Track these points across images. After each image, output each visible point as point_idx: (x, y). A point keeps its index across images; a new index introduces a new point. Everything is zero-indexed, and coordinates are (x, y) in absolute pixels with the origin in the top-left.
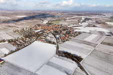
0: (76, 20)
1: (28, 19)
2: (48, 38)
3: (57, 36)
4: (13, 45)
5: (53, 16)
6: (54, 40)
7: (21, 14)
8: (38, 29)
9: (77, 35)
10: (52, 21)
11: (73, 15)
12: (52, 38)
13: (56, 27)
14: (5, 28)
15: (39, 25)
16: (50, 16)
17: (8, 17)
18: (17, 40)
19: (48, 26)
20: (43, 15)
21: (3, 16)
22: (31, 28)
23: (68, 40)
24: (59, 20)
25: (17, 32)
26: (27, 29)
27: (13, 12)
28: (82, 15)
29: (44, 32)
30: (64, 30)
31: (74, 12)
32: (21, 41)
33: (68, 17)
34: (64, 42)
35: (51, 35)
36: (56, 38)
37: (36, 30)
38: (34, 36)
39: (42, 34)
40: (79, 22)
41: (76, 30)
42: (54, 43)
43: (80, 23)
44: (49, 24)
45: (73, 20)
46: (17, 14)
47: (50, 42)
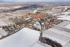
1: (22, 9)
2: (35, 25)
3: (43, 24)
4: (6, 31)
5: (42, 7)
6: (39, 27)
7: (18, 5)
8: (28, 18)
9: (60, 23)
10: (40, 11)
11: (58, 5)
12: (38, 25)
13: (43, 16)
14: (3, 17)
15: (29, 14)
16: (40, 7)
17: (8, 7)
18: (10, 27)
19: (37, 15)
20: (34, 6)
21: (4, 6)
22: (22, 17)
23: (51, 27)
24: (46, 10)
25: (11, 20)
26: (20, 17)
27: (12, 4)
29: (32, 20)
30: (49, 18)
31: (59, 3)
32: (13, 27)
33: (54, 7)
34: (47, 29)
35: (38, 23)
36: (41, 25)
37: (27, 18)
39: (30, 21)
40: (62, 11)
41: (59, 19)
42: (39, 30)
43: (63, 13)
44: (38, 13)
45: (58, 10)
47: (36, 29)
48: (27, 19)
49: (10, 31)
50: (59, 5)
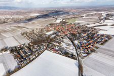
0: (96, 17)
1: (40, 18)
2: (64, 45)
3: (76, 42)
5: (67, 13)
7: (35, 12)
8: (50, 31)
9: (106, 41)
10: (66, 19)
12: (69, 45)
13: (72, 27)
14: (13, 30)
15: (51, 25)
16: (64, 13)
17: (22, 15)
19: (63, 26)
21: (17, 14)
22: (42, 30)
24: (75, 18)
25: (25, 35)
26: (38, 31)
28: (101, 11)
29: (57, 35)
33: (85, 13)
36: (74, 45)
37: (48, 31)
38: (44, 41)
39: (55, 37)
44: (63, 23)
46: (31, 12)
48: (48, 33)
49: (22, 57)
50: (92, 11)
